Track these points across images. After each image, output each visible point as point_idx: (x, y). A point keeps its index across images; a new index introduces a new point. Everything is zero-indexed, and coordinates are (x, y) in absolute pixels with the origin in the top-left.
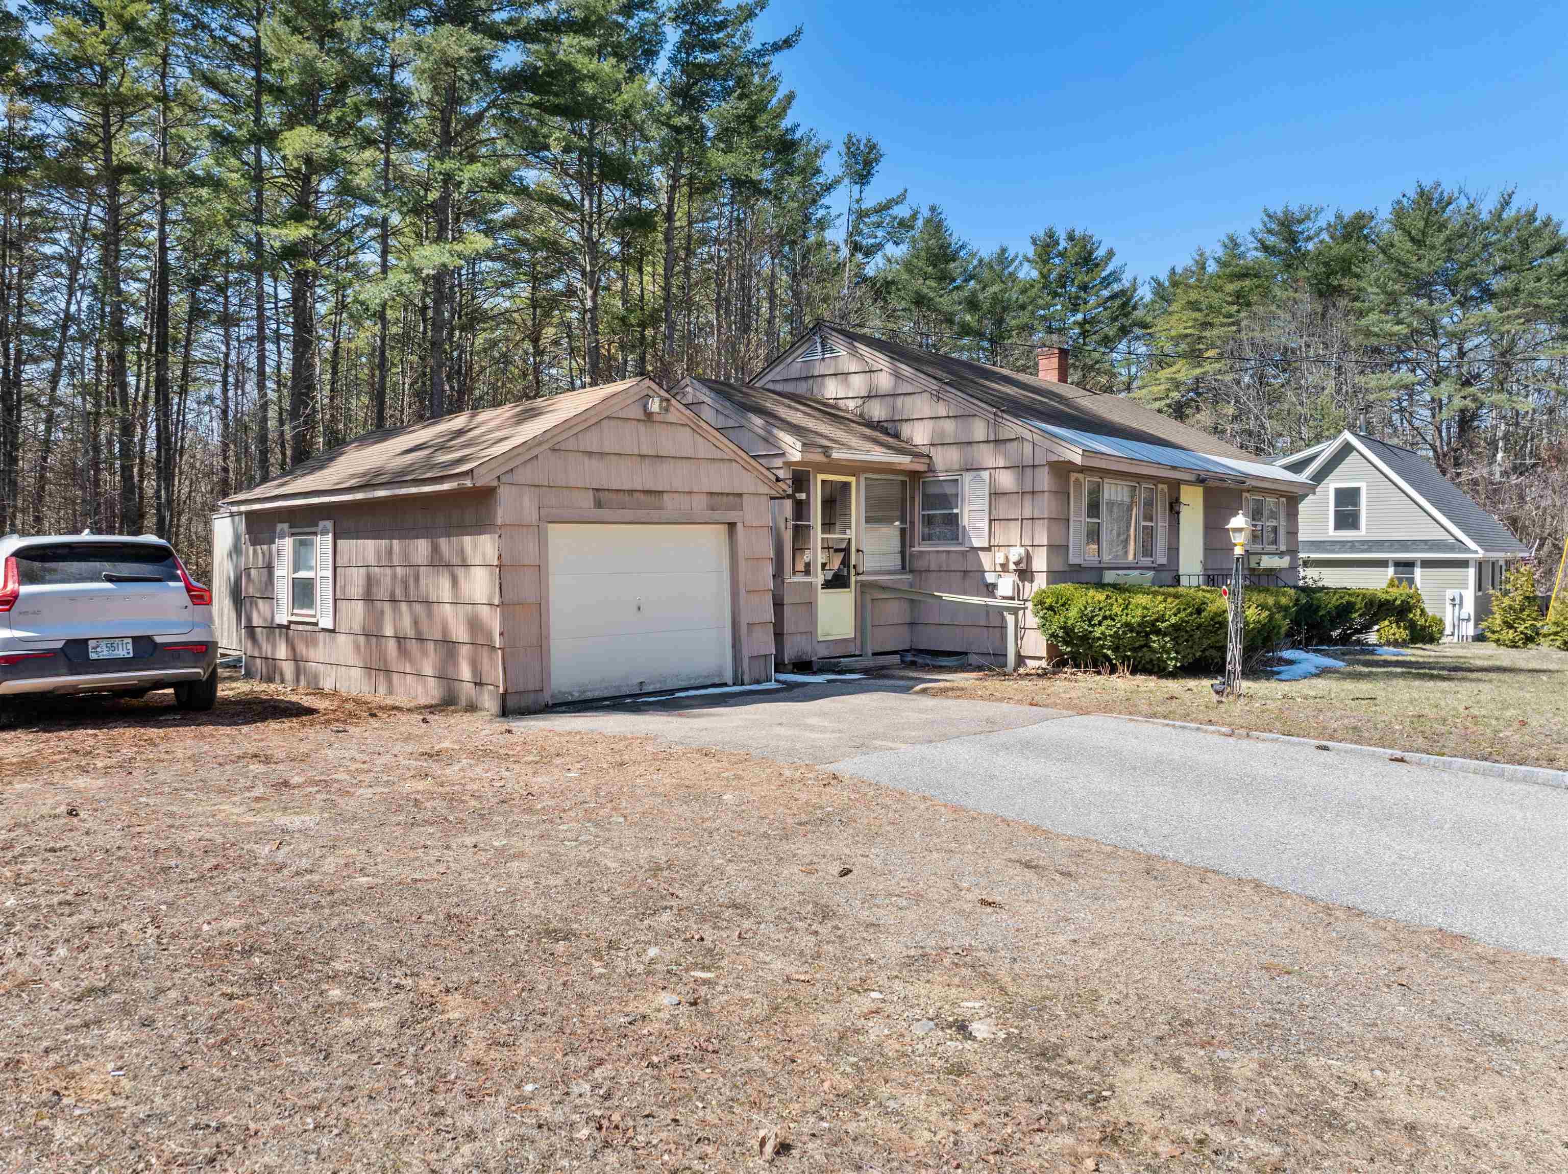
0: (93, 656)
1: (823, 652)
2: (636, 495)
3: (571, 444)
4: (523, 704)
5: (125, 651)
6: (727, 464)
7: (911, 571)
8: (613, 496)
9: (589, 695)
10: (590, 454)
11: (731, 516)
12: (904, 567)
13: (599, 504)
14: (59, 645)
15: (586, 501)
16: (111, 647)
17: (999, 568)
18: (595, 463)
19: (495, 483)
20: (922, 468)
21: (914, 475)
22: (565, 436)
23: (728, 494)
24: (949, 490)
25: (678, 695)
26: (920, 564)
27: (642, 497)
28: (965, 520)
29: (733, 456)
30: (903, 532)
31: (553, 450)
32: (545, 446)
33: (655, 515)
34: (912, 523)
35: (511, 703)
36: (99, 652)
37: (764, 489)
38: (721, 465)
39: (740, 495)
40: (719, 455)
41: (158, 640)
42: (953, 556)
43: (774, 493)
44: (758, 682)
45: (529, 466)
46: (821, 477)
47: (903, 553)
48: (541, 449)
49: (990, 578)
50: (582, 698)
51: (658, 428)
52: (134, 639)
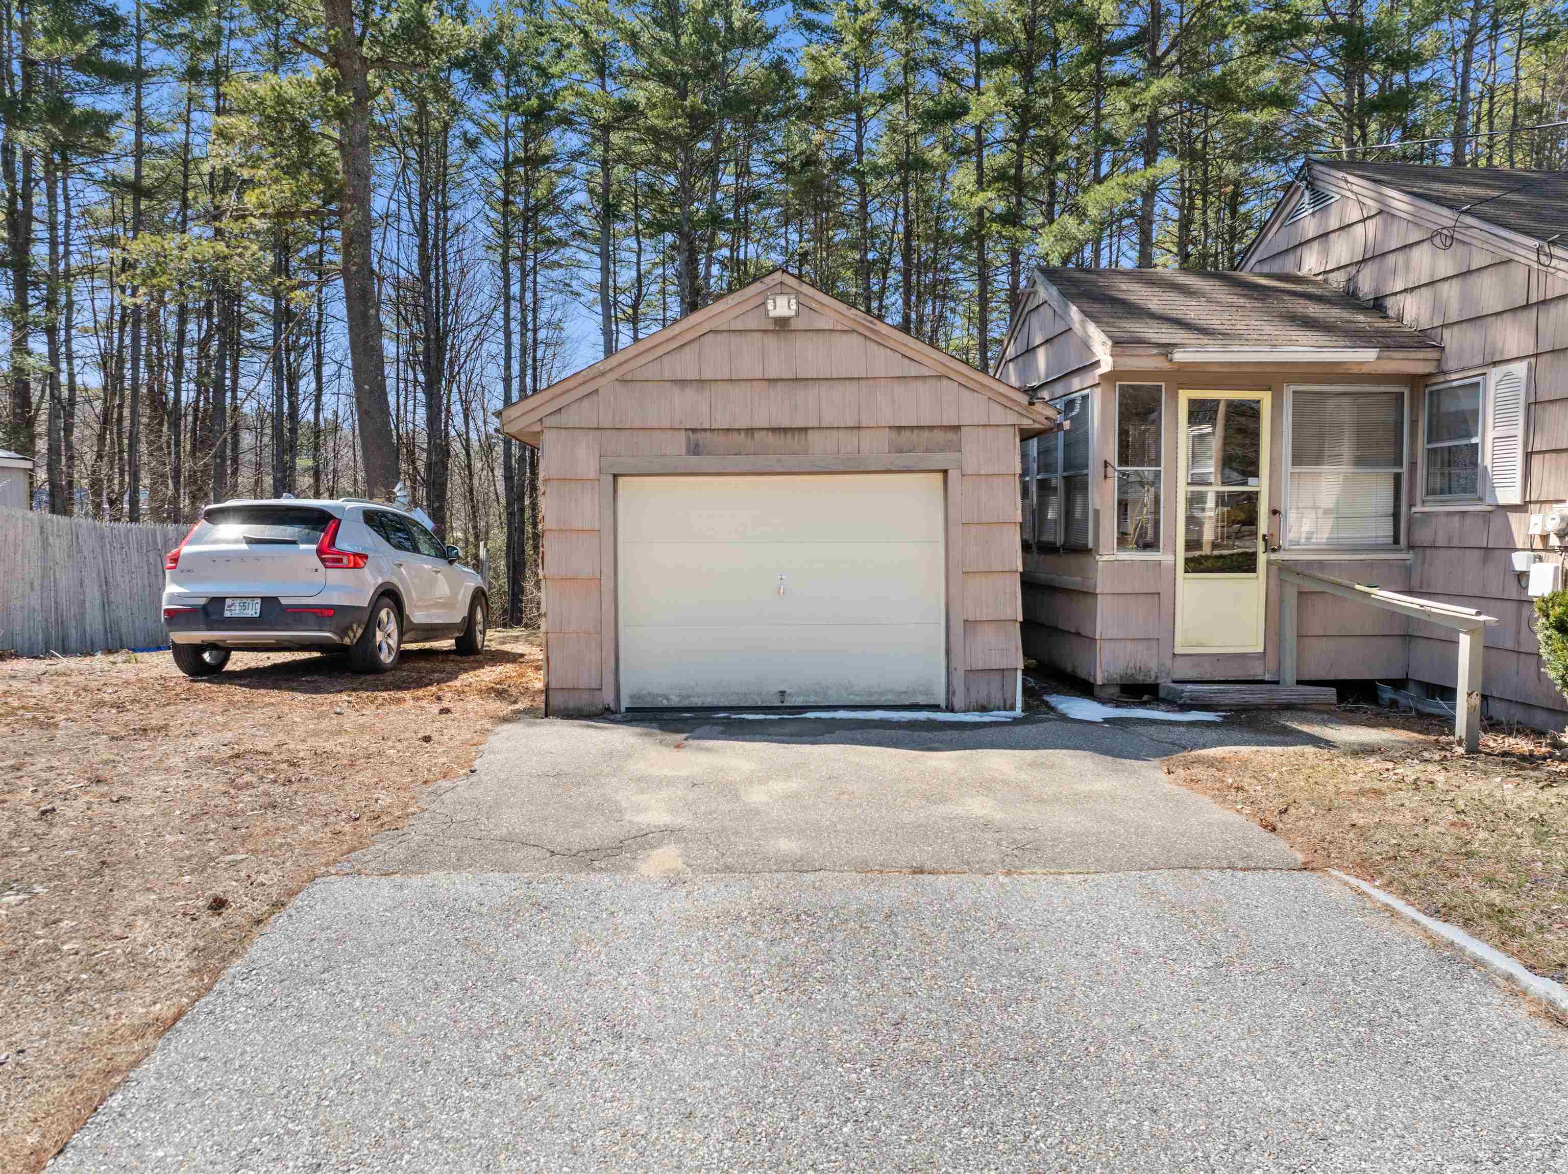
0: (227, 614)
1: (1183, 671)
2: (757, 435)
3: (651, 372)
4: (571, 705)
5: (253, 610)
6: (931, 383)
7: (1411, 547)
8: (720, 438)
9: (697, 702)
10: (682, 383)
11: (940, 459)
12: (1396, 541)
13: (695, 450)
14: (202, 602)
15: (677, 445)
16: (244, 607)
17: (1538, 544)
18: (690, 393)
19: (537, 428)
20: (1428, 368)
21: (1417, 381)
22: (642, 360)
23: (931, 428)
24: (1465, 404)
25: (811, 715)
26: (1423, 535)
27: (770, 438)
28: (1487, 459)
29: (943, 371)
30: (1397, 478)
31: (624, 381)
32: (612, 376)
33: (791, 462)
34: (1413, 465)
35: (557, 700)
36: (233, 611)
37: (1012, 418)
38: (914, 384)
39: (957, 428)
40: (913, 370)
41: (283, 601)
42: (1469, 520)
43: (1026, 423)
44: (984, 709)
45: (586, 403)
46: (1185, 396)
47: (1396, 516)
48: (603, 381)
49: (1520, 561)
50: (685, 703)
51: (799, 341)
52: (263, 599)
